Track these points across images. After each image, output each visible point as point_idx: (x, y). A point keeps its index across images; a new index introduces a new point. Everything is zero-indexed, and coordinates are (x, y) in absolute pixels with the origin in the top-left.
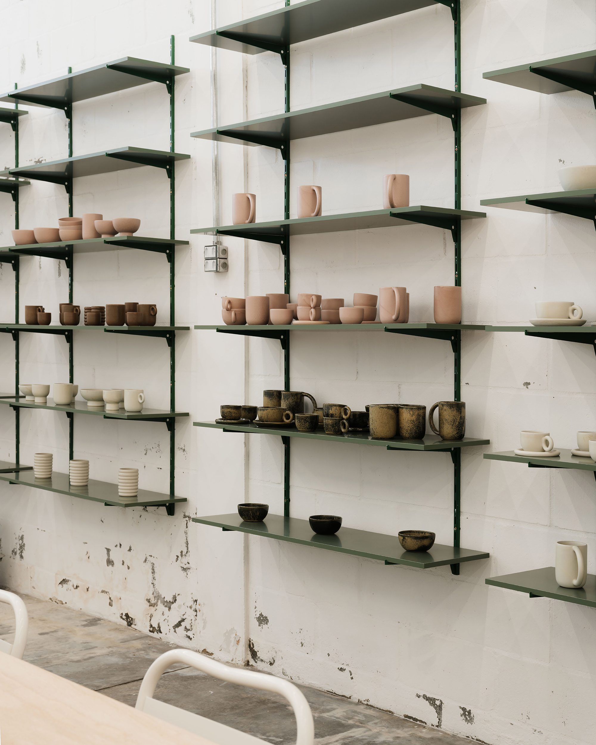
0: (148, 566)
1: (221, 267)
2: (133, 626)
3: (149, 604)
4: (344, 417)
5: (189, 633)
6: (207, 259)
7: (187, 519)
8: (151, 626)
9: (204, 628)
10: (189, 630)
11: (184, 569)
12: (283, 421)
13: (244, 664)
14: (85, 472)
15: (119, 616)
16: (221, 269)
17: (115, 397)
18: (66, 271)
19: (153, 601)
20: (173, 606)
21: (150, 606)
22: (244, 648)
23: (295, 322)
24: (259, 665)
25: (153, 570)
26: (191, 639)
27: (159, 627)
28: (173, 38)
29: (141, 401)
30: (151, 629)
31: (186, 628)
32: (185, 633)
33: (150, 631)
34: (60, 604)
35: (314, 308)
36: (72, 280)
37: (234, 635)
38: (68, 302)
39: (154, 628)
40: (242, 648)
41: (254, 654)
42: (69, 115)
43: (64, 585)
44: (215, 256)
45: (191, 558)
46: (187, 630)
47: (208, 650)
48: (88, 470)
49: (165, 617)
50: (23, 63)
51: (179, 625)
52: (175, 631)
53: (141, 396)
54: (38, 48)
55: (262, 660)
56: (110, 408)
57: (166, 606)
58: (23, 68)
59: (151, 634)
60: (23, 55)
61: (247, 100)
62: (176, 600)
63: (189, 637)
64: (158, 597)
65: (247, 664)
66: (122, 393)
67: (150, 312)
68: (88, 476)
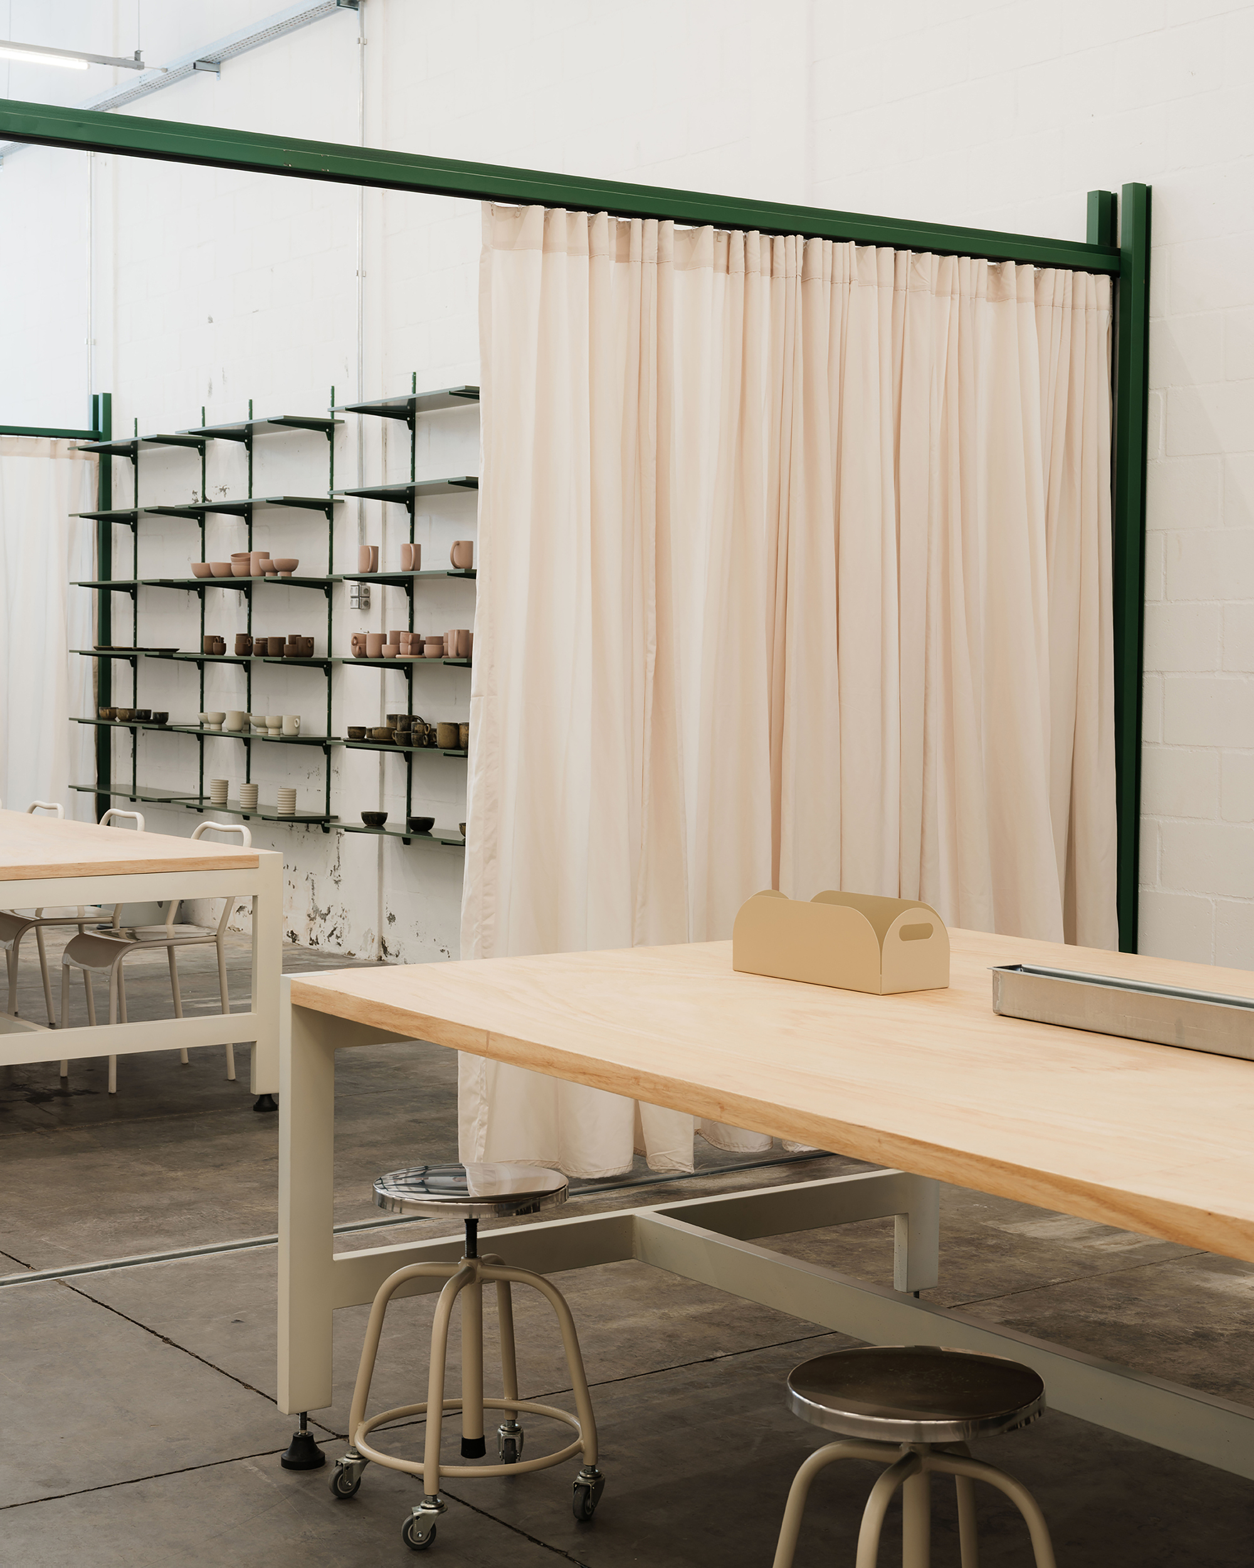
0: (309, 883)
1: (363, 605)
2: (296, 942)
3: (309, 919)
4: (426, 733)
5: (340, 941)
6: (352, 597)
7: (339, 835)
8: (311, 939)
9: (349, 933)
10: (339, 937)
11: (336, 882)
12: (392, 738)
13: (377, 959)
14: (254, 797)
15: (285, 934)
16: (363, 607)
17: (276, 723)
18: (245, 601)
19: (312, 916)
20: (327, 917)
21: (310, 920)
22: (377, 945)
23: (397, 656)
24: (389, 959)
25: (313, 886)
26: (340, 945)
27: (317, 939)
28: (333, 388)
29: (296, 726)
30: (311, 942)
31: (337, 936)
32: (336, 940)
33: (310, 944)
34: (237, 932)
35: (411, 644)
36: (250, 610)
37: (370, 935)
38: (246, 632)
39: (313, 940)
40: (376, 945)
41: (385, 949)
42: (249, 447)
43: (241, 912)
44: (357, 595)
45: (341, 872)
46: (338, 937)
47: (351, 952)
48: (257, 793)
49: (322, 929)
50: (211, 388)
51: (332, 934)
52: (329, 941)
53: (296, 721)
54: (224, 375)
55: (391, 954)
56: (272, 733)
57: (322, 919)
58: (210, 392)
59: (311, 947)
60: (211, 379)
61: (386, 455)
62: (330, 912)
63: (339, 944)
64: (316, 911)
65: (380, 959)
66: (281, 719)
67: (307, 644)
68: (257, 801)
